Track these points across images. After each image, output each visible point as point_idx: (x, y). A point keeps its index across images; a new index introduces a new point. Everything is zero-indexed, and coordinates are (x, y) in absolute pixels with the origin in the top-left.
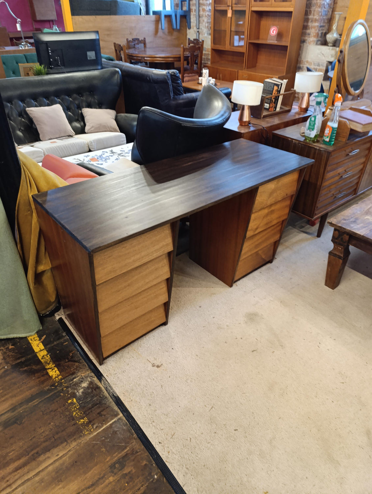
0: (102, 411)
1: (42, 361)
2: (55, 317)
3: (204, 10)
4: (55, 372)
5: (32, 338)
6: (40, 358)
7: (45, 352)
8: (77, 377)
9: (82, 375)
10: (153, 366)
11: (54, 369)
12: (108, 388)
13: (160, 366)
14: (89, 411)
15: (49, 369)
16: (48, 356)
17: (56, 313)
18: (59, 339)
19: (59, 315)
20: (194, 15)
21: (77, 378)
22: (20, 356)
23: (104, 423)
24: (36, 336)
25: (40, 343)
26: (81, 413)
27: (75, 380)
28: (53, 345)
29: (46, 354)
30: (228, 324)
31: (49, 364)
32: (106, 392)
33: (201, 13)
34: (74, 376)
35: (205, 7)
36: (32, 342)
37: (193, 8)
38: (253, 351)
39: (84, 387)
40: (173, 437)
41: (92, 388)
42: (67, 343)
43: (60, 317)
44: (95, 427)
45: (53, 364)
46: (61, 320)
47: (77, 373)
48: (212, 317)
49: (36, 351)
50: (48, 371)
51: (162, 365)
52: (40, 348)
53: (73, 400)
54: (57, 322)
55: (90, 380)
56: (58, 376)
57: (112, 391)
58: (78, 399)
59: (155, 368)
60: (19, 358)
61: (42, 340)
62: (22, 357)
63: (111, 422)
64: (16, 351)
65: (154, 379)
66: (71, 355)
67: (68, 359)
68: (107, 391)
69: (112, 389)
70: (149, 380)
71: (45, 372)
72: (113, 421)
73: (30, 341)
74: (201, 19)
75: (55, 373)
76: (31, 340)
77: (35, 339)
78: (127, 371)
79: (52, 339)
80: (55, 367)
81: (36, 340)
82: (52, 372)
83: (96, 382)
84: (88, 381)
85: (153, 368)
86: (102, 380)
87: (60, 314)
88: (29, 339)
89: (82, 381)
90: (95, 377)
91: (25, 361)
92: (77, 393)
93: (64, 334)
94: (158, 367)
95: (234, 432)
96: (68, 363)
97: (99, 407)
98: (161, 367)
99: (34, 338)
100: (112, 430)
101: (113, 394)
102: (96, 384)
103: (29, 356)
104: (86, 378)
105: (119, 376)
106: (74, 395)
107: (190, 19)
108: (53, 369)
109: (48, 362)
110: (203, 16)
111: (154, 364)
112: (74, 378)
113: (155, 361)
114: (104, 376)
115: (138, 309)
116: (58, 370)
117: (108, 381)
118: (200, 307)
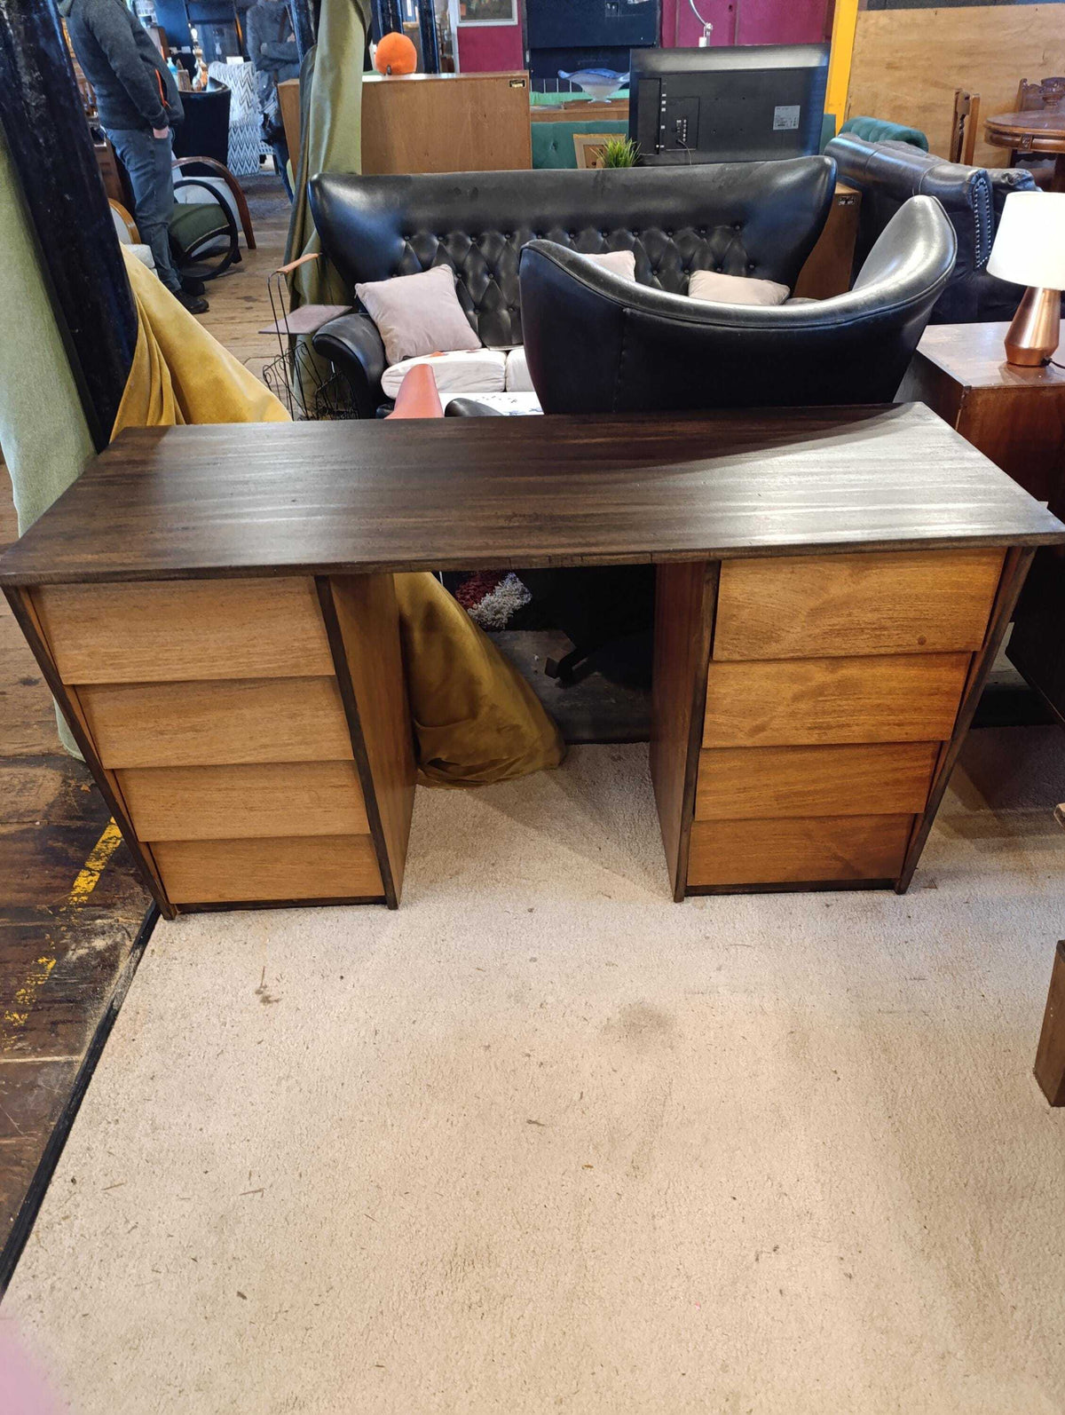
0: (63, 1022)
1: (99, 846)
4: (89, 883)
6: (104, 838)
8: (109, 918)
9: (120, 919)
10: (258, 992)
11: (94, 875)
12: (122, 979)
13: (269, 1002)
14: (47, 1005)
15: (88, 869)
16: (119, 841)
21: (105, 921)
22: (81, 814)
23: (39, 1049)
26: (30, 1000)
27: (98, 921)
30: (550, 999)
31: (99, 859)
32: (113, 985)
34: (104, 912)
38: (530, 1122)
39: (94, 948)
40: (109, 1191)
41: (103, 960)
44: (20, 1045)
45: (103, 865)
47: (117, 908)
48: (531, 954)
50: (81, 874)
51: (277, 1001)
53: (48, 962)
55: (119, 939)
56: (84, 894)
57: (119, 991)
58: (58, 968)
59: (258, 999)
60: (71, 818)
62: (79, 818)
63: (48, 1059)
64: (85, 801)
65: (225, 1024)
68: (117, 983)
69: (125, 986)
70: (214, 1019)
71: (74, 871)
72: (56, 1058)
75: (86, 886)
78: (200, 966)
80: (99, 871)
82: (86, 879)
83: (123, 951)
84: (114, 940)
85: (256, 996)
86: (133, 954)
89: (104, 933)
90: (133, 937)
91: (78, 830)
92: (71, 952)
94: (266, 1000)
95: (232, 1295)
96: (126, 878)
97: (69, 1010)
98: (269, 1005)
100: (31, 1078)
101: (114, 999)
102: (118, 955)
103: (93, 824)
104: (118, 929)
105: (174, 967)
106: (61, 952)
108: (91, 875)
109: (103, 855)
112: (100, 917)
113: (276, 982)
114: (148, 947)
115: (255, 813)
116: (97, 883)
117: (141, 964)
118: (531, 911)
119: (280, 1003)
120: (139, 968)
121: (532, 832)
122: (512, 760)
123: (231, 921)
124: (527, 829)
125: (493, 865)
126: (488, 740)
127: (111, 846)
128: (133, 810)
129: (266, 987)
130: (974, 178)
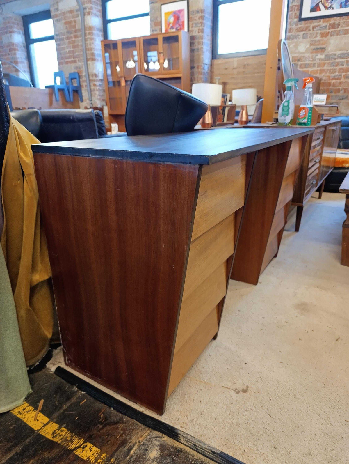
1: (56, 440)
2: (49, 369)
3: (95, 85)
4: (91, 451)
5: (20, 409)
6: (50, 437)
7: (54, 426)
8: (134, 445)
9: (141, 439)
10: (238, 393)
11: (86, 446)
12: (197, 445)
13: (247, 390)
15: (75, 449)
16: (63, 429)
17: (49, 363)
18: (68, 399)
19: (54, 364)
20: (85, 90)
21: (134, 448)
22: (10, 444)
24: (27, 405)
25: (39, 415)
27: (132, 452)
28: (61, 411)
29: (56, 428)
30: (285, 320)
31: (71, 441)
32: (195, 453)
33: (92, 88)
34: (127, 447)
35: (95, 83)
36: (24, 417)
37: (84, 84)
39: (155, 458)
41: (170, 455)
42: (85, 400)
43: (57, 366)
45: (80, 439)
46: (59, 370)
47: (129, 439)
49: (36, 429)
50: (77, 453)
51: (248, 387)
52: (41, 422)
54: (55, 375)
55: (158, 443)
56: (100, 455)
57: (207, 447)
59: (241, 394)
61: (40, 408)
62: (14, 446)
66: (102, 415)
67: (101, 423)
68: (197, 451)
69: (205, 444)
70: (246, 413)
71: (71, 456)
73: (19, 416)
74: (93, 93)
75: (92, 453)
76: (21, 414)
77: (27, 410)
78: (205, 411)
79: (56, 403)
80: (85, 442)
81: (29, 411)
82: (84, 452)
83: (169, 444)
84: (157, 446)
85: (239, 394)
86: (179, 435)
87: (56, 363)
88: (15, 413)
89: (147, 450)
90: (164, 435)
91: (24, 450)
93: (75, 389)
94: (245, 391)
96: (105, 430)
98: (249, 391)
99: (24, 409)
101: (212, 451)
102: (172, 447)
103: (28, 440)
104: (149, 442)
105: (198, 422)
107: (82, 93)
108: (84, 448)
109: (69, 439)
110: (94, 90)
111: (236, 389)
112: (129, 450)
113: (236, 385)
114: (178, 428)
116: (96, 446)
119: (249, 386)
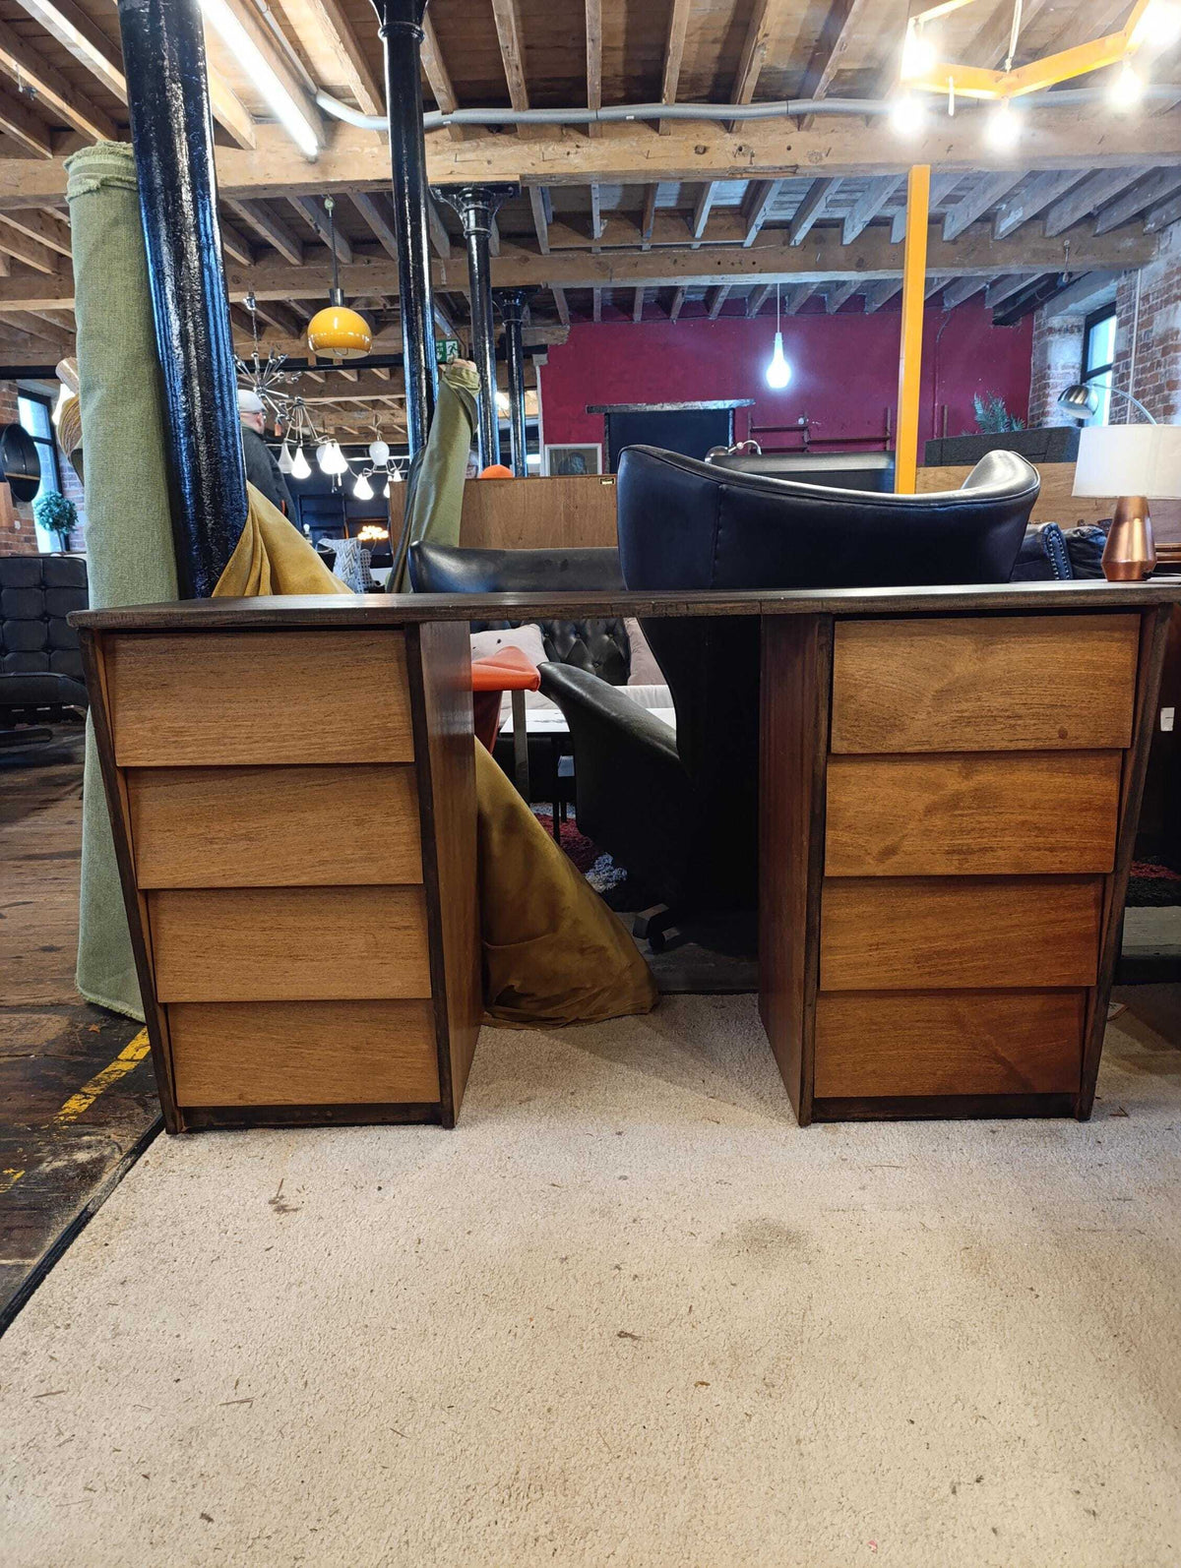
0: (19, 1228)
1: (99, 1076)
4: (81, 1105)
6: (106, 1070)
7: (130, 1066)
8: (98, 1135)
9: (112, 1136)
11: (89, 1099)
13: (285, 1211)
15: (83, 1093)
16: (125, 1073)
21: (94, 1138)
22: (85, 1050)
27: (84, 1138)
29: (127, 1069)
30: (645, 1215)
31: (98, 1086)
32: (92, 1194)
34: (94, 1130)
36: (138, 1039)
38: (622, 1335)
39: (75, 1161)
40: (44, 1399)
41: (83, 1172)
45: (102, 1090)
47: (110, 1127)
48: (619, 1173)
49: (120, 1056)
50: (73, 1097)
51: (296, 1210)
52: (135, 1055)
53: (15, 1173)
55: (106, 1153)
56: (74, 1114)
58: (26, 1179)
59: (271, 1209)
60: (73, 1054)
62: (83, 1054)
64: (91, 1040)
65: (226, 1232)
69: (108, 1193)
71: (66, 1095)
75: (76, 1108)
78: (202, 1179)
80: (96, 1095)
82: (78, 1101)
83: (110, 1162)
84: (100, 1154)
85: (269, 1205)
89: (90, 1148)
90: (125, 1153)
91: (77, 1063)
92: (45, 1164)
94: (281, 1209)
96: (127, 1101)
97: (29, 1217)
98: (285, 1214)
102: (102, 1168)
103: (96, 1059)
104: (108, 1145)
106: (33, 1164)
108: (85, 1098)
109: (103, 1082)
112: (88, 1134)
113: (295, 1193)
114: (142, 1158)
115: (299, 963)
116: (90, 1105)
117: (130, 1172)
118: (620, 1134)
119: (298, 1212)
120: (127, 1175)
121: (619, 1067)
122: (596, 990)
123: (247, 1140)
124: (615, 1064)
125: (572, 1094)
126: (570, 963)
127: (114, 1076)
128: (161, 955)
129: (282, 1197)
130: (1046, 530)
